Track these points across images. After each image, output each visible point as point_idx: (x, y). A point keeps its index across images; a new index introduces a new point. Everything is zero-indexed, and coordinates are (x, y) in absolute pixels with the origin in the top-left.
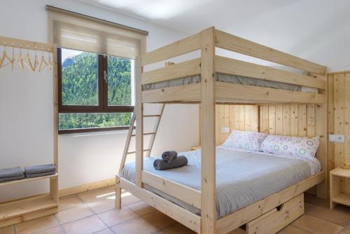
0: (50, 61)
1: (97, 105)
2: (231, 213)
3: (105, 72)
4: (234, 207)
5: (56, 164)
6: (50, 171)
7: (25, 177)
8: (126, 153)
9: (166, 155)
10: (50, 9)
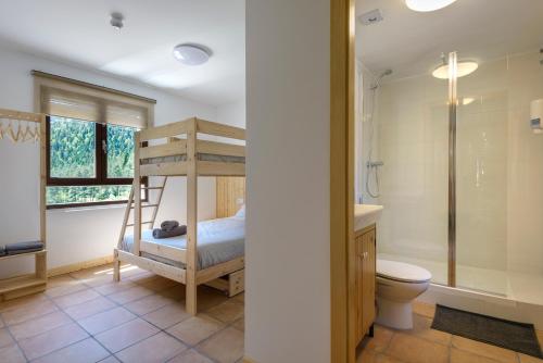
0: (36, 132)
1: (94, 176)
2: (213, 265)
3: (104, 142)
4: (216, 260)
5: (43, 241)
6: (37, 248)
7: (7, 254)
8: (125, 225)
9: (165, 224)
10: (36, 74)
